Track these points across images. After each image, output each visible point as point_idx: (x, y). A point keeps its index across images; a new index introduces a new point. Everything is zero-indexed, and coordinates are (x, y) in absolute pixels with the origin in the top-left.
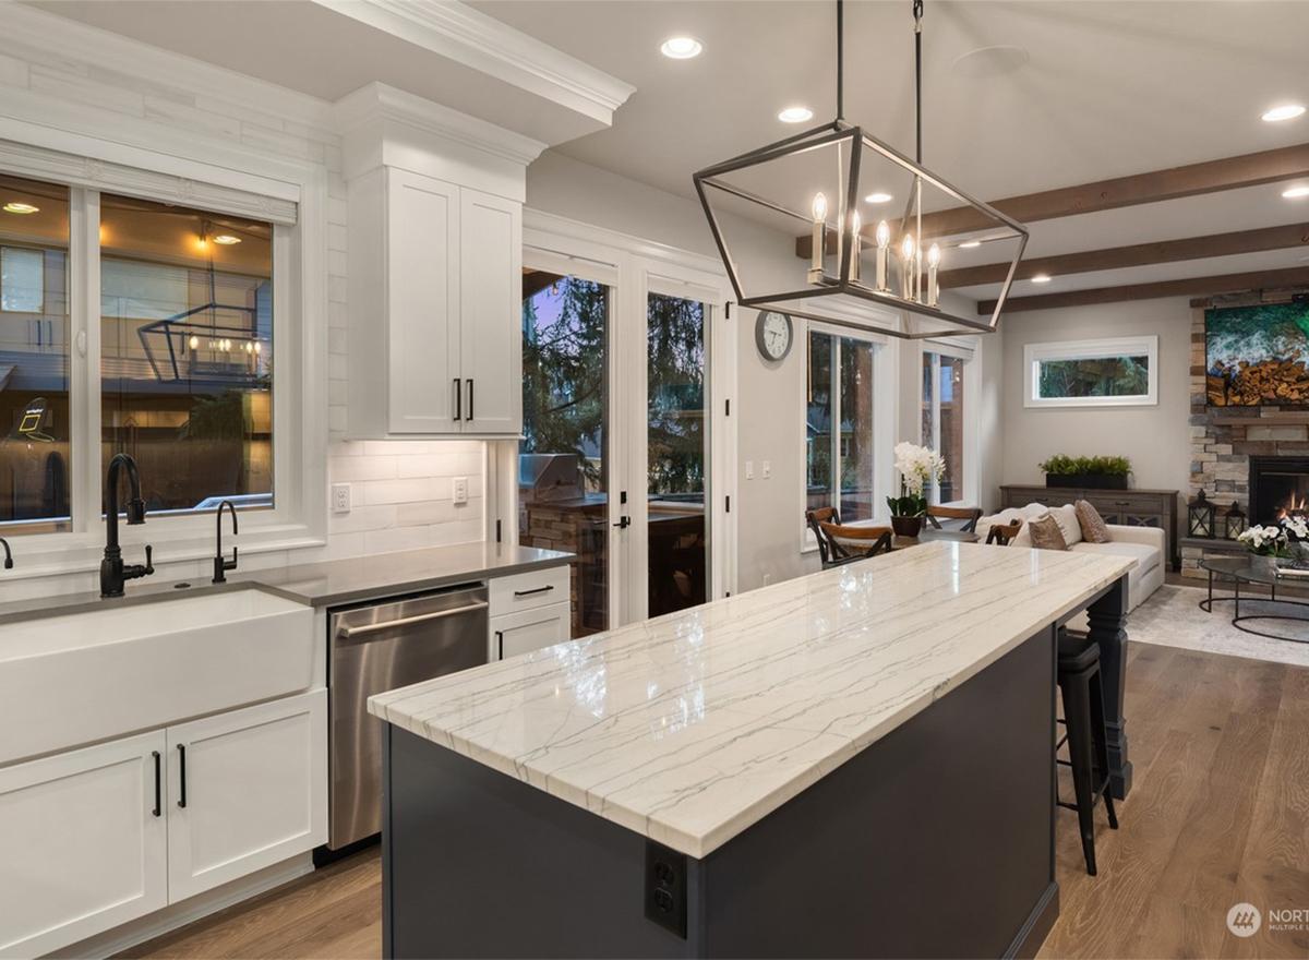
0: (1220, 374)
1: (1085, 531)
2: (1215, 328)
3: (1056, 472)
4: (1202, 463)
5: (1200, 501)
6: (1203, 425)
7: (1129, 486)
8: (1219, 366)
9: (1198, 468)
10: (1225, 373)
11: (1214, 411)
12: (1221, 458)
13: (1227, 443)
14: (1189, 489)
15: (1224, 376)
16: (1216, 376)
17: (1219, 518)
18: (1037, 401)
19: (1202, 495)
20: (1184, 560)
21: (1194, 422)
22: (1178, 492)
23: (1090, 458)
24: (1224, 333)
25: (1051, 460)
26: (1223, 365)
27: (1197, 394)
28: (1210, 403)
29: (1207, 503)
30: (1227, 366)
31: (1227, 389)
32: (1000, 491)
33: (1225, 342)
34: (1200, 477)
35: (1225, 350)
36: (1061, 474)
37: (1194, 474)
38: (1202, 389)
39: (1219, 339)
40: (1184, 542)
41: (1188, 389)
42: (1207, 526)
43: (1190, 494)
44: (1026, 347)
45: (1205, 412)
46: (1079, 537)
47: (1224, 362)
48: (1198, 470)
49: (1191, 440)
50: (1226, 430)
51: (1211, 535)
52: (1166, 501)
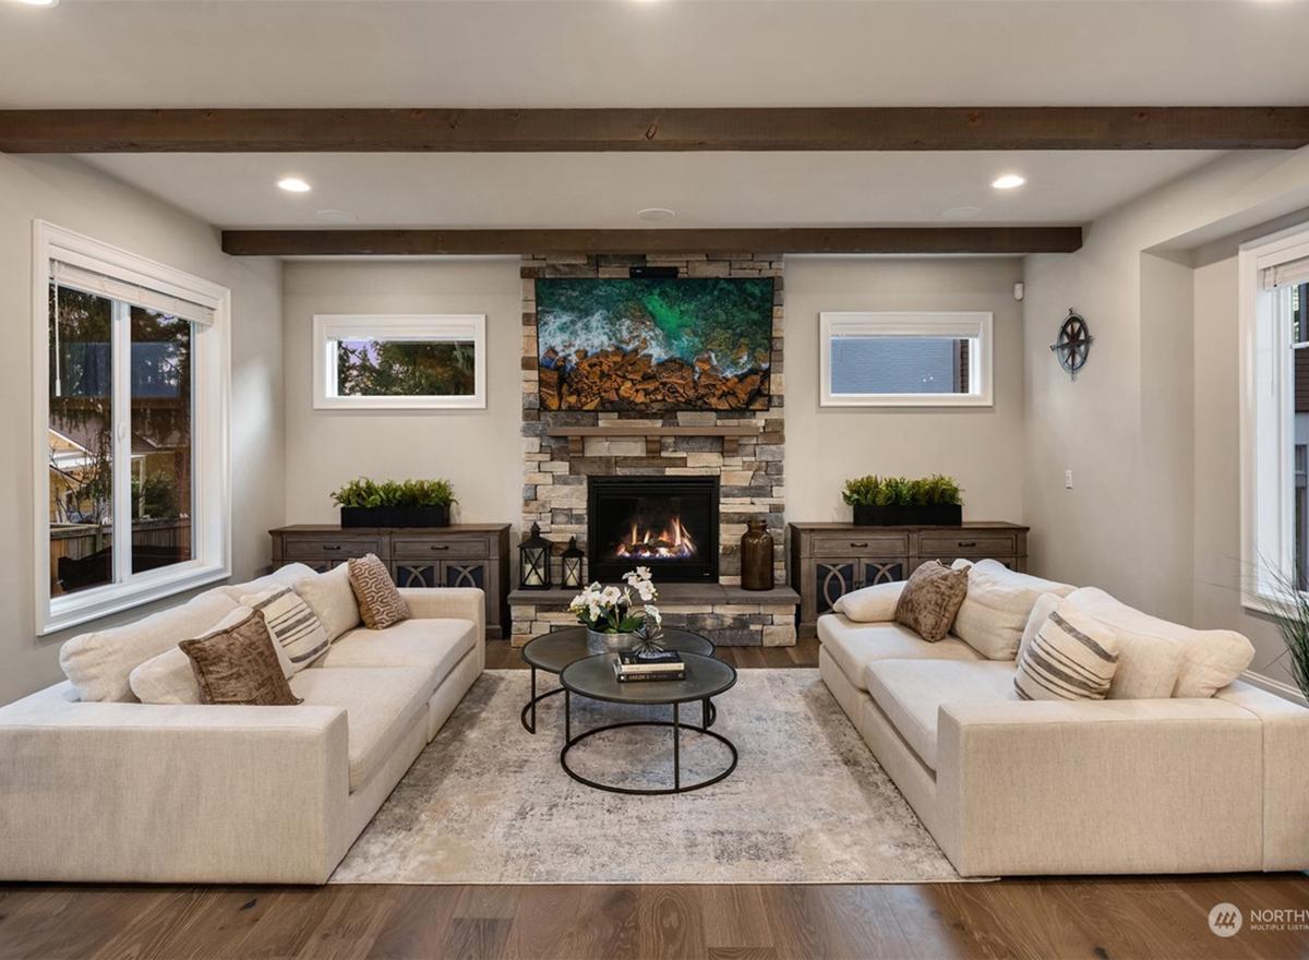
0: (552, 365)
1: (363, 609)
2: (546, 302)
3: (355, 505)
4: (536, 486)
5: (534, 537)
6: (537, 436)
7: (452, 522)
8: (552, 355)
9: (530, 494)
10: (560, 363)
11: (547, 417)
12: (557, 480)
13: (562, 460)
14: (522, 522)
15: (557, 368)
16: (548, 367)
17: (555, 559)
18: (331, 400)
19: (536, 530)
20: (514, 623)
21: (526, 432)
22: (510, 525)
23: (400, 482)
24: (557, 310)
25: (347, 487)
26: (556, 353)
27: (529, 394)
28: (543, 406)
29: (544, 541)
30: (561, 354)
31: (561, 388)
32: (270, 537)
33: (558, 322)
34: (534, 505)
35: (558, 334)
36: (362, 508)
37: (527, 502)
38: (534, 388)
39: (550, 318)
40: (514, 599)
41: (521, 387)
42: (541, 571)
43: (523, 530)
44: (316, 318)
45: (539, 417)
46: (352, 619)
47: (558, 349)
48: (531, 497)
49: (524, 456)
50: (562, 443)
51: (546, 585)
52: (494, 539)
